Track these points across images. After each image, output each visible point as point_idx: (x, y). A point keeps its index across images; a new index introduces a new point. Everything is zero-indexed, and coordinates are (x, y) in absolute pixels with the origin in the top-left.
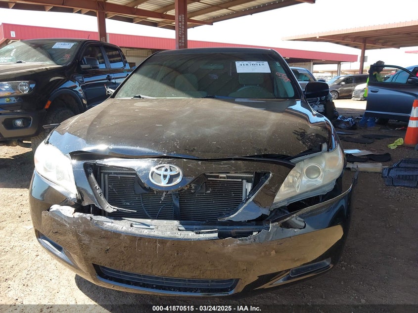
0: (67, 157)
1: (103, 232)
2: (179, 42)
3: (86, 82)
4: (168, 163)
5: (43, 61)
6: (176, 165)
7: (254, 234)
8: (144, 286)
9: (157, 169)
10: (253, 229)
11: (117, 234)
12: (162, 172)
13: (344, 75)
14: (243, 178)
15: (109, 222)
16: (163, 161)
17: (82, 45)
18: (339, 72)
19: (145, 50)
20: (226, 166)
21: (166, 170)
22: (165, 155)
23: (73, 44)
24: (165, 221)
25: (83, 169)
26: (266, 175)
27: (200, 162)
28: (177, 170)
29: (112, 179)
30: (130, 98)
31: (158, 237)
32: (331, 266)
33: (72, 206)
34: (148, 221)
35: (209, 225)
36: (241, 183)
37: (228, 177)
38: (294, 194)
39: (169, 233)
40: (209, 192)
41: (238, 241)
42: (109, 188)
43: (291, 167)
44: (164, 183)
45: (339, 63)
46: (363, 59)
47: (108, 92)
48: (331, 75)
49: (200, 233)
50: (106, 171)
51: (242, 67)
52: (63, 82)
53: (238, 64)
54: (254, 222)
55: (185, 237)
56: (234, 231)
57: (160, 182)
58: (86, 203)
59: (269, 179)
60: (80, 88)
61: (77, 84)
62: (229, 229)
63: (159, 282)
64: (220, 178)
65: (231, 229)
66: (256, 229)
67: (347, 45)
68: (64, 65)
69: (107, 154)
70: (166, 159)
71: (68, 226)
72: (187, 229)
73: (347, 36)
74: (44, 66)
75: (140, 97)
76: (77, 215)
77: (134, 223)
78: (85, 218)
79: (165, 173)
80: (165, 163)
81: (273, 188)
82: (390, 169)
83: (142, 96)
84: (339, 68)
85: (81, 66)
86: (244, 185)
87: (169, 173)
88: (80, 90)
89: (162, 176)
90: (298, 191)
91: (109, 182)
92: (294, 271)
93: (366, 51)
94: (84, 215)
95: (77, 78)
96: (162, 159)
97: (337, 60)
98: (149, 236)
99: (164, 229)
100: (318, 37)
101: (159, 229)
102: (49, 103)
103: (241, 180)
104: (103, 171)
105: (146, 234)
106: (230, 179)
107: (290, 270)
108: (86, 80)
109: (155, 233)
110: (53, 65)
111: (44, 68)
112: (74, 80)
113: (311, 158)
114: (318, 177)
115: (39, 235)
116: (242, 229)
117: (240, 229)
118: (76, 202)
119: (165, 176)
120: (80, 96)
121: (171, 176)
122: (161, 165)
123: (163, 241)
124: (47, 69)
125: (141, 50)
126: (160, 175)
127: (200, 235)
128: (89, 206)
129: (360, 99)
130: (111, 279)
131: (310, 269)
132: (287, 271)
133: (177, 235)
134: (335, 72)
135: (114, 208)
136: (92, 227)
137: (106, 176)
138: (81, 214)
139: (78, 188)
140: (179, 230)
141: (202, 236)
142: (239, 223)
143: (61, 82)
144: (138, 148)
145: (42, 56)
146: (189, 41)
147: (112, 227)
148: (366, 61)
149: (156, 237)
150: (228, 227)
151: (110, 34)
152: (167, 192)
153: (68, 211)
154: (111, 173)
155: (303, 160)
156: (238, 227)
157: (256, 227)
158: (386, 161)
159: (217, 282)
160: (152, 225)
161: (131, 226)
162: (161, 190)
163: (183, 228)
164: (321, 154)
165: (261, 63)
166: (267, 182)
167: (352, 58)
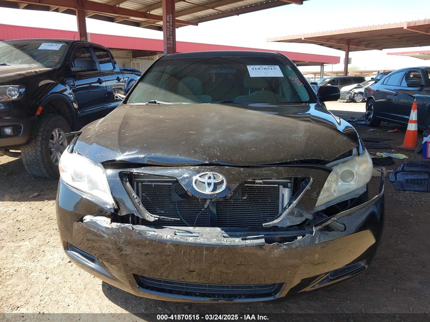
0: (99, 166)
1: (147, 242)
2: (167, 43)
3: (77, 86)
4: (210, 171)
5: (30, 63)
6: (220, 172)
7: (299, 238)
8: (187, 294)
9: (200, 177)
10: (297, 234)
11: (162, 243)
12: (206, 180)
13: (329, 77)
14: (279, 184)
15: (151, 231)
16: (205, 169)
17: (71, 47)
18: (322, 73)
19: (124, 51)
20: (268, 172)
21: (210, 178)
22: (207, 162)
23: (61, 45)
24: (208, 229)
25: (118, 179)
26: (305, 180)
27: (242, 169)
28: (221, 177)
29: (146, 188)
30: (145, 104)
31: (205, 244)
32: (367, 266)
33: (108, 216)
34: (191, 229)
35: (252, 231)
36: (278, 188)
37: (265, 183)
38: (332, 198)
39: (215, 240)
40: (245, 198)
41: (284, 246)
42: (143, 196)
43: (329, 171)
44: (208, 191)
45: (322, 64)
46: (347, 61)
47: (117, 97)
48: (314, 77)
49: (246, 239)
50: (139, 179)
51: (256, 71)
52: (53, 86)
53: (250, 68)
54: (296, 227)
55: (232, 244)
56: (278, 236)
57: (205, 189)
58: (124, 213)
59: (310, 184)
60: (71, 91)
61: (68, 87)
62: (273, 235)
63: (202, 290)
64: (256, 184)
65: (275, 235)
66: (300, 233)
67: (330, 47)
68: (54, 68)
69: (146, 162)
70: (208, 167)
71: (107, 236)
72: (231, 236)
73: (331, 38)
74: (32, 69)
75: (155, 102)
76: (115, 225)
77: (177, 231)
78: (127, 228)
79: (209, 181)
80: (207, 171)
81: (315, 193)
82: (396, 173)
83: (157, 102)
84: (322, 69)
85: (72, 68)
86: (281, 190)
87: (212, 181)
88: (70, 94)
89: (206, 184)
90: (336, 195)
91: (142, 190)
92: (332, 274)
93: (350, 53)
94: (123, 225)
95: (68, 81)
96: (204, 167)
97: (320, 61)
98: (196, 244)
99: (209, 236)
100: (303, 39)
101: (204, 236)
102: (40, 108)
103: (277, 186)
104: (137, 179)
105: (192, 242)
106: (266, 184)
107: (329, 272)
108: (77, 83)
109: (201, 240)
110: (42, 68)
111: (33, 71)
112: (64, 84)
113: (344, 162)
114: (352, 180)
115: (68, 247)
116: (286, 234)
117: (283, 234)
118: (113, 211)
119: (209, 184)
120: (70, 100)
121: (215, 183)
122: (204, 173)
123: (210, 248)
124: (36, 72)
125: (122, 51)
126: (204, 183)
127: (247, 241)
128: (128, 216)
129: (346, 101)
130: (153, 289)
131: (347, 270)
132: (327, 273)
133: (223, 242)
134: (318, 73)
135: (155, 217)
136: (135, 237)
137: (140, 184)
138: (119, 224)
139: (114, 198)
140: (224, 237)
141: (248, 242)
142: (282, 229)
143: (51, 86)
144: (178, 156)
145: (28, 58)
146: (178, 42)
147: (156, 236)
148: (350, 63)
149: (203, 244)
150: (272, 233)
151: (91, 34)
152: (211, 199)
153: (104, 222)
154: (145, 181)
155: (337, 165)
156: (282, 233)
157: (300, 231)
158: (389, 165)
159: (261, 287)
160: (195, 233)
161: (175, 234)
162: (205, 198)
163: (226, 235)
164: (352, 158)
165: (273, 67)
166: (308, 187)
167: (336, 60)
